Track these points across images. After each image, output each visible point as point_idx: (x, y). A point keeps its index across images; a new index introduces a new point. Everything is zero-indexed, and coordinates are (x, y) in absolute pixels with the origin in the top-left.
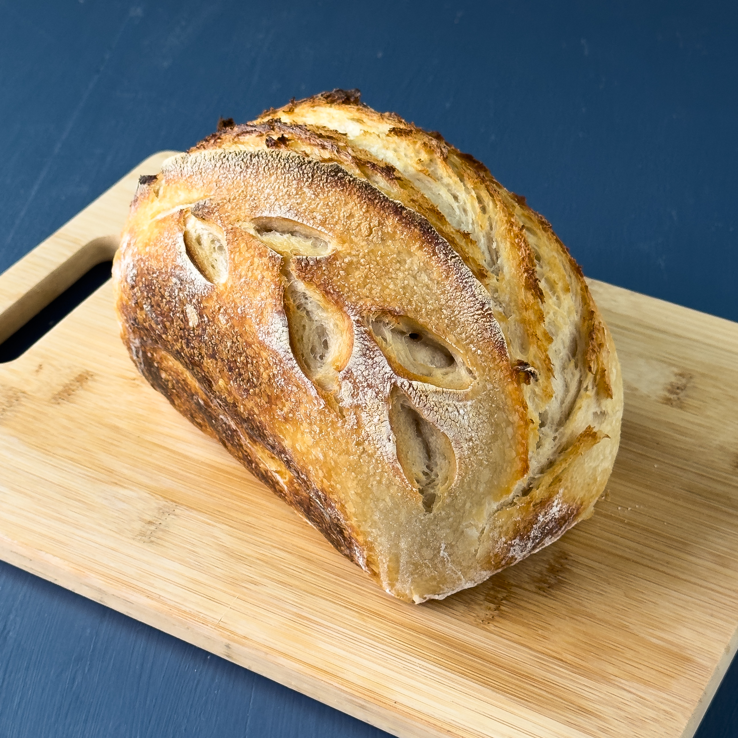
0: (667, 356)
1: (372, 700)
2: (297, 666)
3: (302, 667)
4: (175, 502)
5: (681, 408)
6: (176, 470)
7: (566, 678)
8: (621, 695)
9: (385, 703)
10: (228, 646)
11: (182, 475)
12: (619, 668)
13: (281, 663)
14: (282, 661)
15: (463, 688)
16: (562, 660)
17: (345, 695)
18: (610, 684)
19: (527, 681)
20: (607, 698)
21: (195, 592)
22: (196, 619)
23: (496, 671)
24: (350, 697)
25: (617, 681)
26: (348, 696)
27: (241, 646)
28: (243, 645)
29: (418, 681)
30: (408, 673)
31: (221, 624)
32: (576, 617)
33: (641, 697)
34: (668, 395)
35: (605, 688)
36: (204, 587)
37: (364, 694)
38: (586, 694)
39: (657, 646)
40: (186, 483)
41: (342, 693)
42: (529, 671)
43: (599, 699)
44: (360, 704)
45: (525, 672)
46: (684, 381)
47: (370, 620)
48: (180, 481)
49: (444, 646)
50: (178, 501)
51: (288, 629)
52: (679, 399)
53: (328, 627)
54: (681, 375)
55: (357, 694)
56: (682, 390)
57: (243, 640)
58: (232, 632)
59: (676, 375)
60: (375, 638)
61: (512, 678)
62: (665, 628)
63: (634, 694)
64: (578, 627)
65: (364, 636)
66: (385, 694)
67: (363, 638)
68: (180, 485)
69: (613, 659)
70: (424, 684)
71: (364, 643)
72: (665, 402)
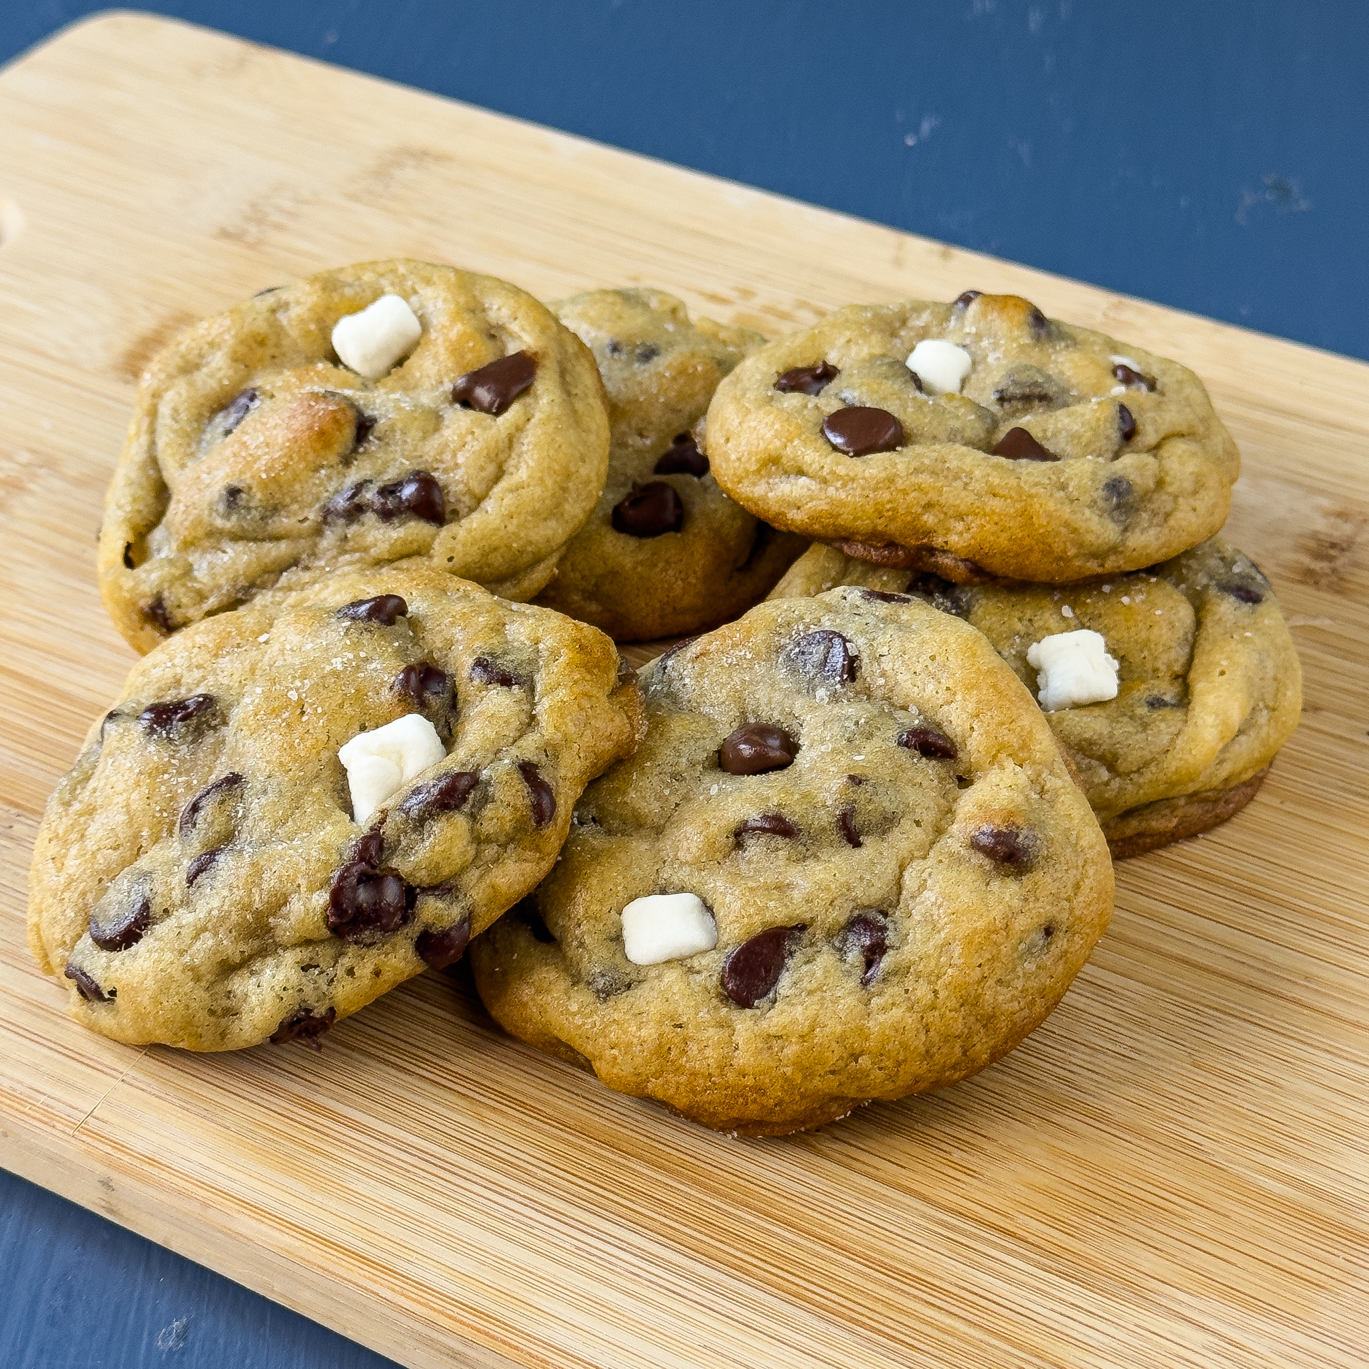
0: (1303, 470)
1: (481, 1339)
2: (287, 1240)
3: (298, 1244)
4: (17, 806)
5: (1341, 592)
6: (32, 727)
7: (1023, 1284)
8: (1180, 1336)
9: (516, 1348)
10: (107, 1184)
11: (45, 740)
12: (1171, 1258)
13: (243, 1230)
14: (245, 1224)
15: (736, 1309)
16: (1013, 1235)
17: (411, 1323)
18: (1146, 1304)
19: (916, 1292)
20: (1135, 1342)
21: (35, 1038)
22: (26, 1110)
23: (833, 1262)
24: (427, 1331)
25: (1161, 1294)
26: (418, 1327)
27: (138, 1185)
28: (144, 1180)
29: (611, 1287)
30: (587, 1265)
31: (92, 1123)
32: (1056, 1118)
33: (1232, 1342)
34: (1306, 561)
35: (1132, 1315)
36: (56, 1024)
37: (461, 1322)
38: (1077, 1331)
39: (1280, 1202)
40: (53, 760)
41: (403, 1319)
42: (920, 1263)
43: (1114, 1344)
44: (450, 1348)
45: (912, 1266)
46: (1347, 529)
47: (493, 1116)
48: (38, 755)
49: (693, 1192)
50: (22, 802)
51: (270, 1139)
52: (1334, 571)
53: (384, 1138)
54: (1342, 515)
55: (442, 1321)
56: (1343, 550)
57: (146, 1167)
58: (117, 1145)
59: (1327, 514)
60: (508, 1166)
61: (875, 1281)
62: (1301, 1152)
63: (1214, 1333)
64: (1062, 1145)
65: (477, 1162)
66: (522, 1323)
67: (476, 1168)
68: (35, 763)
69: (1154, 1234)
70: (626, 1293)
71: (475, 1179)
72: (1298, 578)
